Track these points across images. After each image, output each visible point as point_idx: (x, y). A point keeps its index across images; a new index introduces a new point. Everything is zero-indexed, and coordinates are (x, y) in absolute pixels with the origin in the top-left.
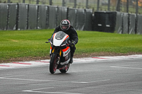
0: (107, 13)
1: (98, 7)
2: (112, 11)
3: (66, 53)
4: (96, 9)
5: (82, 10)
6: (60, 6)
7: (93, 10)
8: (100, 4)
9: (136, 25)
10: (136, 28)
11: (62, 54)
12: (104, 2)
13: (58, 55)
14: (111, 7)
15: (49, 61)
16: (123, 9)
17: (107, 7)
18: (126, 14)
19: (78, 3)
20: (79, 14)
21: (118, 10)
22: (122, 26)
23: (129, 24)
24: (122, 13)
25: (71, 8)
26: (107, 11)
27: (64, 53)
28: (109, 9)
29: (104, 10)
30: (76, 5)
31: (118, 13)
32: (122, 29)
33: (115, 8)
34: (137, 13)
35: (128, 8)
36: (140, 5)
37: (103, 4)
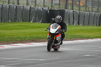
0: (58, 10)
1: (52, 6)
2: (61, 9)
3: (58, 38)
4: (50, 8)
5: (40, 8)
6: (25, 6)
7: (48, 8)
8: (53, 4)
9: (79, 19)
10: (79, 21)
11: (56, 38)
12: (56, 3)
13: (53, 39)
14: (61, 6)
15: (47, 43)
16: (69, 7)
17: (58, 6)
18: (71, 11)
19: (37, 3)
20: (38, 11)
21: (66, 8)
22: (69, 20)
23: (74, 18)
24: (69, 11)
25: (32, 7)
26: (58, 9)
27: (57, 38)
28: (59, 7)
29: (56, 8)
30: (36, 5)
31: (66, 10)
32: (69, 22)
33: (64, 7)
34: (79, 10)
35: (73, 7)
36: (81, 5)
37: (55, 4)
